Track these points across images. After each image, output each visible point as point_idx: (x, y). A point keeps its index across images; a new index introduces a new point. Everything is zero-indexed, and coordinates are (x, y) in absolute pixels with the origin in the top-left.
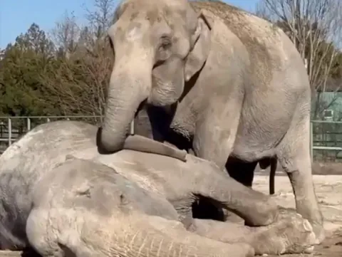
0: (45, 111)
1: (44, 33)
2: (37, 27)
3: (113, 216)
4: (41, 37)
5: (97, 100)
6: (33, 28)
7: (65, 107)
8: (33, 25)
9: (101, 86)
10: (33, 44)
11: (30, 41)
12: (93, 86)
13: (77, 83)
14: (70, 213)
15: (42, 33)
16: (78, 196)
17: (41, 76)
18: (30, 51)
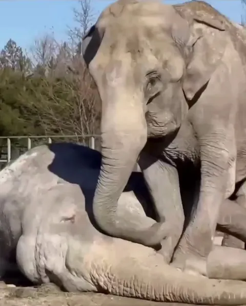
0: (25, 131)
1: (21, 49)
2: (14, 43)
3: (94, 242)
4: (18, 54)
5: (78, 119)
6: (10, 44)
7: (46, 127)
8: (10, 41)
9: (83, 104)
10: (10, 61)
11: (7, 58)
12: (75, 104)
13: (58, 102)
14: (55, 239)
15: (19, 50)
16: (63, 222)
17: (20, 94)
18: (6, 68)
